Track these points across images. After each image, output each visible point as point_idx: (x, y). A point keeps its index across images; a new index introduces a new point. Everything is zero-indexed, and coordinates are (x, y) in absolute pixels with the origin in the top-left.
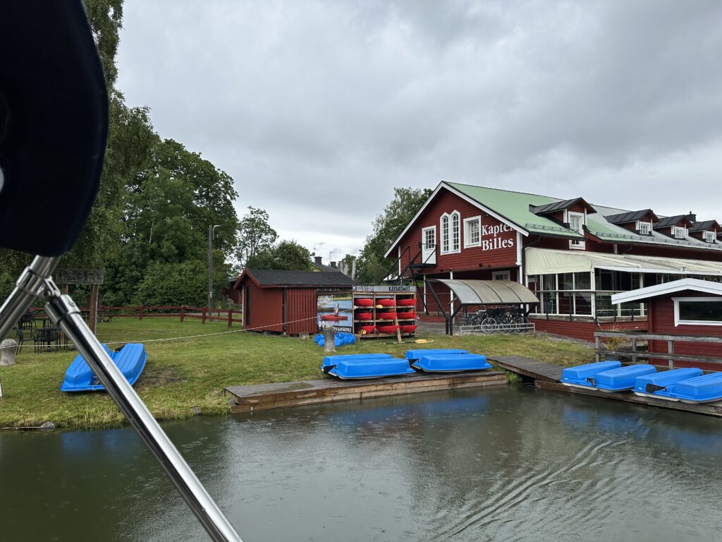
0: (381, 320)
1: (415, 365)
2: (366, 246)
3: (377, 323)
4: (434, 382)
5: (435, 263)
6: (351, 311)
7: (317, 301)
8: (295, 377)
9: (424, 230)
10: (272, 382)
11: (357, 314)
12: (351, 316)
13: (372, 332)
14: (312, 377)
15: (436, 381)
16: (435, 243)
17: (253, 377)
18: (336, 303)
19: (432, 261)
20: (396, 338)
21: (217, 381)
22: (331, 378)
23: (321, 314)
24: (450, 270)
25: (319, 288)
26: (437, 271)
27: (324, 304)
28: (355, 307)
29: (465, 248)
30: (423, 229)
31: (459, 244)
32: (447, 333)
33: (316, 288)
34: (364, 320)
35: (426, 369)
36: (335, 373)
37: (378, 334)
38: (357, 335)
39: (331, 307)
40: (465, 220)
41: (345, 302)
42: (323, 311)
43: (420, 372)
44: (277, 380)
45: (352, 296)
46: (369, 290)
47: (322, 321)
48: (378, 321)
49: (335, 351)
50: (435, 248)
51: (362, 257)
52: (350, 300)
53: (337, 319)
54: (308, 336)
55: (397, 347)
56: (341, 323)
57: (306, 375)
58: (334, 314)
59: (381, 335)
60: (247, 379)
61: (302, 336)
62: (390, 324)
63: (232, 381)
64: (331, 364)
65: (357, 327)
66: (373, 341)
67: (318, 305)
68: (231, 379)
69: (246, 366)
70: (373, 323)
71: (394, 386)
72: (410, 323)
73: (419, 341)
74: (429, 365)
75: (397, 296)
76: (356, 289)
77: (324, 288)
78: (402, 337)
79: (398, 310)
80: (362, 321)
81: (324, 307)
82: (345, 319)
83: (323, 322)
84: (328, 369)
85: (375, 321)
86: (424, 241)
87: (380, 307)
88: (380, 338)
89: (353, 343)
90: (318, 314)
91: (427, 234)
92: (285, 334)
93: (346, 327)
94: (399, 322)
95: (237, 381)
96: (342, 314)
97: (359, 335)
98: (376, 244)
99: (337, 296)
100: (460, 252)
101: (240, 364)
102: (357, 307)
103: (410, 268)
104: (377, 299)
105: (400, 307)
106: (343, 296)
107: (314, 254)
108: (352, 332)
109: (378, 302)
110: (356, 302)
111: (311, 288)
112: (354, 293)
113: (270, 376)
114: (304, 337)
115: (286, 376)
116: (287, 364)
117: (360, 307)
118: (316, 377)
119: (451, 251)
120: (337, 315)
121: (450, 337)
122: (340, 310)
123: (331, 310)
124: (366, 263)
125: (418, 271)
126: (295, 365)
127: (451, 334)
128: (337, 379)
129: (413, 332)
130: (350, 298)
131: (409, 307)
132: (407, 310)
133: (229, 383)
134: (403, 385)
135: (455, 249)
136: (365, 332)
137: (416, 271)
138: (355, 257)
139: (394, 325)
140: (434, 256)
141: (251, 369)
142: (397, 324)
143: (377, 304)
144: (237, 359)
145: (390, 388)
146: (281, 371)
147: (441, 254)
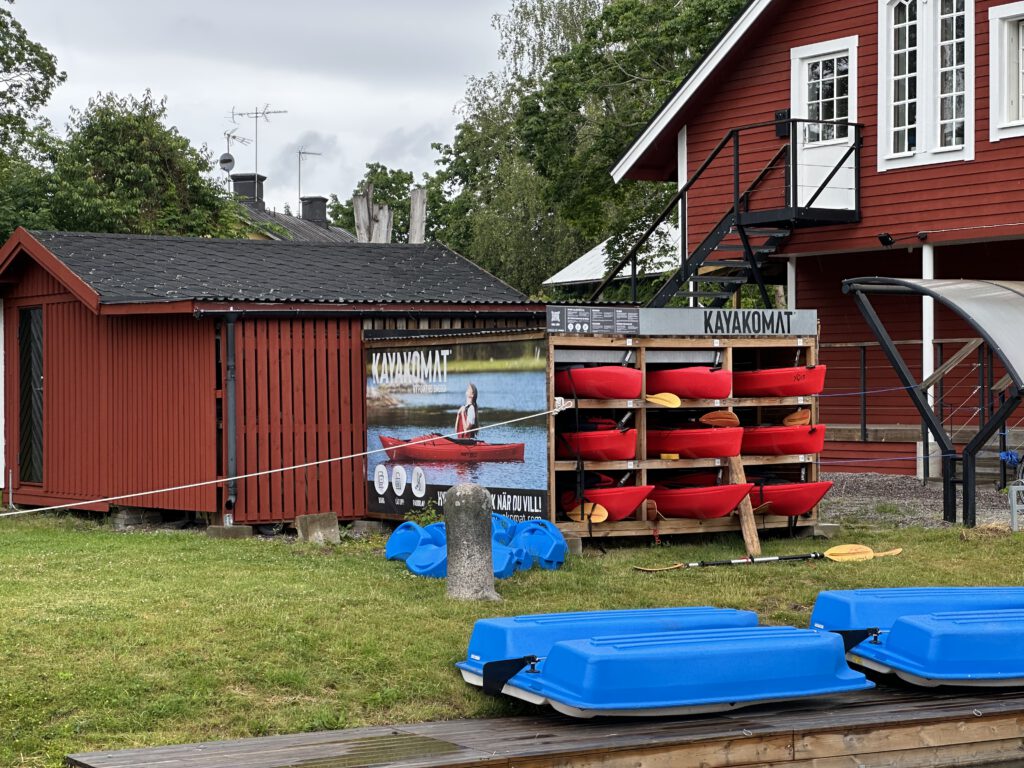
0: (669, 461)
1: (867, 654)
2: (466, 128)
3: (650, 472)
4: (963, 727)
5: (852, 207)
6: (540, 422)
7: (365, 376)
8: (358, 709)
9: (801, 58)
10: (259, 732)
11: (569, 431)
12: (539, 445)
13: (634, 516)
14: (429, 709)
15: (974, 726)
16: (853, 116)
17: (177, 711)
18: (465, 384)
19: (841, 197)
20: (735, 538)
21: (27, 726)
22: (518, 711)
23: (387, 433)
24: (924, 239)
25: (373, 317)
26: (864, 241)
27: (405, 389)
28: (562, 404)
29: (994, 137)
30: (797, 53)
31: (969, 119)
32: (950, 515)
33: (360, 318)
34: (597, 459)
35: (915, 673)
36: (535, 689)
37: (656, 520)
38: (565, 527)
39: (440, 401)
40: (995, 13)
41: (508, 379)
42: (395, 418)
43: (890, 686)
44: (280, 720)
45: (545, 353)
46: (620, 327)
47: (391, 463)
48: (656, 465)
49: (494, 596)
50: (851, 139)
51: (443, 177)
52: (535, 370)
53: (469, 455)
54: (335, 533)
55: (752, 580)
56: (492, 475)
57: (401, 699)
58: (454, 434)
59: (667, 527)
60: (153, 720)
61: (306, 535)
62: (709, 476)
63: (91, 728)
64: (512, 653)
65: (570, 493)
66: (642, 554)
67: (372, 391)
68: (80, 717)
69: (134, 661)
70: (634, 475)
71: (799, 745)
72: (792, 473)
73: (841, 553)
74: (932, 653)
75: (736, 351)
76: (563, 322)
77: (395, 317)
78: (765, 535)
79: (747, 416)
80: (589, 466)
81: (399, 401)
82: (514, 454)
83: (399, 469)
84: (498, 673)
85: (647, 465)
86: (800, 106)
87: (670, 401)
88: (665, 538)
89: (558, 562)
90: (373, 436)
91: (814, 75)
92: (228, 521)
93: (512, 492)
94: (749, 471)
95: (114, 730)
96: (493, 436)
97: (577, 529)
98: (545, 118)
99: (471, 353)
100: (968, 153)
101: (106, 655)
102: (570, 404)
103: (740, 228)
104: (651, 367)
105: (749, 403)
106: (498, 351)
107: (227, 161)
108: (545, 514)
109: (658, 378)
110: (565, 381)
111: (338, 318)
112: (554, 341)
113: (247, 707)
114: (318, 536)
115: (318, 706)
116: (309, 651)
117: (584, 404)
118: (445, 709)
119: (928, 151)
120: (468, 441)
121: (971, 534)
122: (487, 416)
123: (440, 417)
124: (462, 206)
125: (773, 241)
126: (342, 658)
127: (970, 520)
128: (545, 716)
129: (806, 516)
130: (537, 362)
131: (789, 401)
132: (778, 415)
133: (79, 733)
134: (836, 741)
135: (945, 142)
136: (601, 514)
137: (760, 240)
138: (410, 178)
139: (725, 481)
140: (847, 176)
141: (161, 675)
142: (740, 478)
143: (652, 390)
144: (86, 633)
145: (785, 754)
146: (290, 684)
147: (882, 167)
